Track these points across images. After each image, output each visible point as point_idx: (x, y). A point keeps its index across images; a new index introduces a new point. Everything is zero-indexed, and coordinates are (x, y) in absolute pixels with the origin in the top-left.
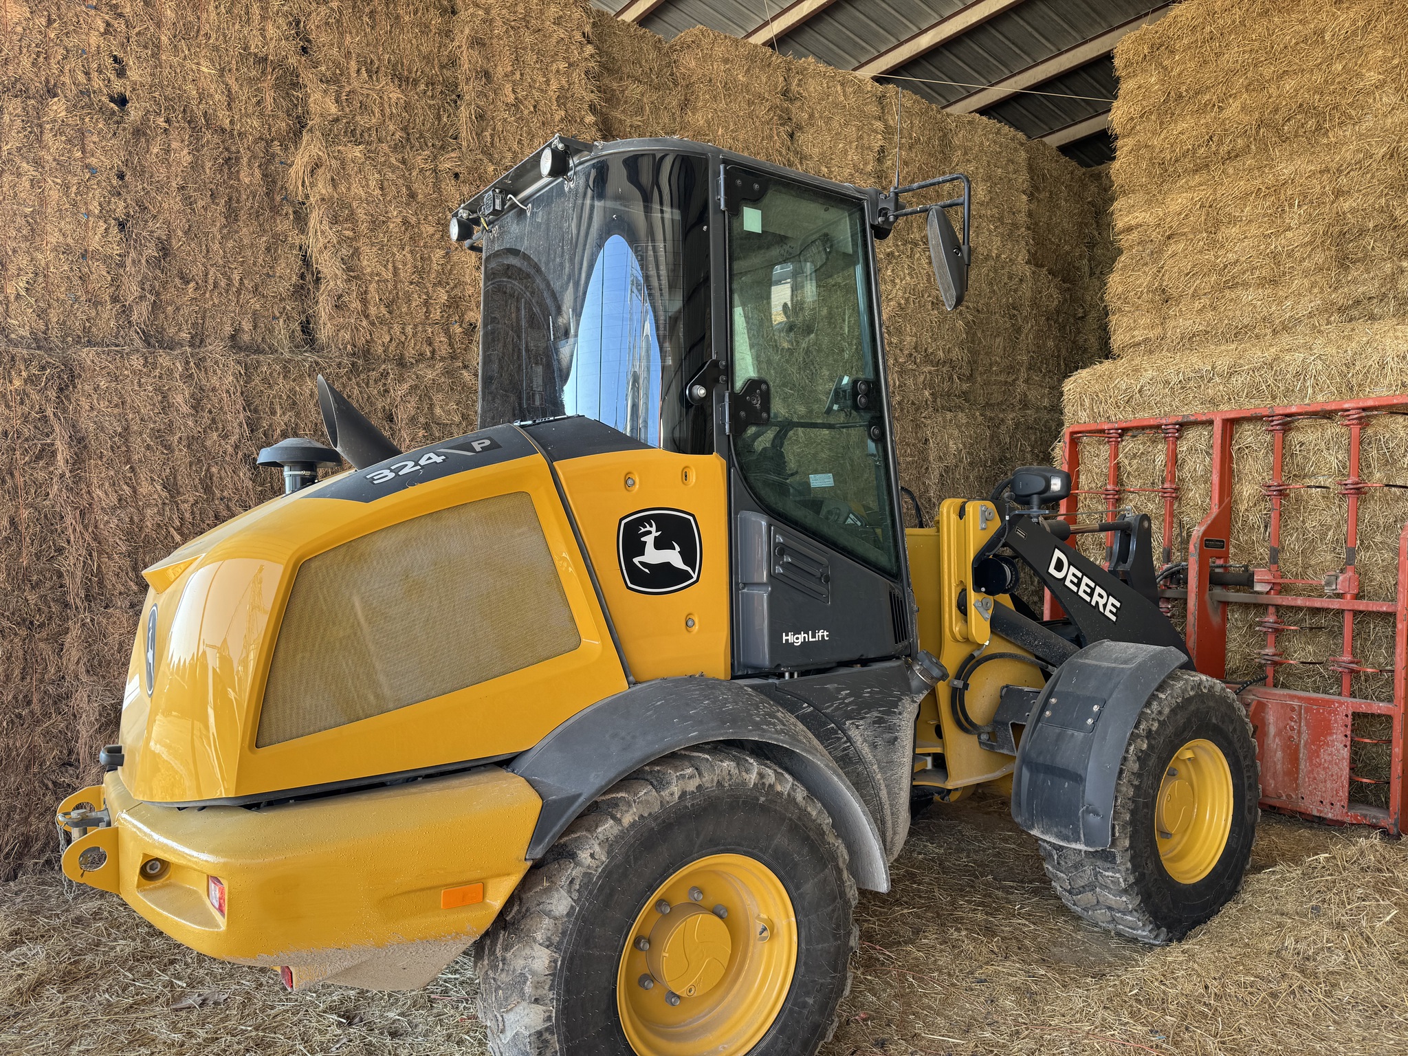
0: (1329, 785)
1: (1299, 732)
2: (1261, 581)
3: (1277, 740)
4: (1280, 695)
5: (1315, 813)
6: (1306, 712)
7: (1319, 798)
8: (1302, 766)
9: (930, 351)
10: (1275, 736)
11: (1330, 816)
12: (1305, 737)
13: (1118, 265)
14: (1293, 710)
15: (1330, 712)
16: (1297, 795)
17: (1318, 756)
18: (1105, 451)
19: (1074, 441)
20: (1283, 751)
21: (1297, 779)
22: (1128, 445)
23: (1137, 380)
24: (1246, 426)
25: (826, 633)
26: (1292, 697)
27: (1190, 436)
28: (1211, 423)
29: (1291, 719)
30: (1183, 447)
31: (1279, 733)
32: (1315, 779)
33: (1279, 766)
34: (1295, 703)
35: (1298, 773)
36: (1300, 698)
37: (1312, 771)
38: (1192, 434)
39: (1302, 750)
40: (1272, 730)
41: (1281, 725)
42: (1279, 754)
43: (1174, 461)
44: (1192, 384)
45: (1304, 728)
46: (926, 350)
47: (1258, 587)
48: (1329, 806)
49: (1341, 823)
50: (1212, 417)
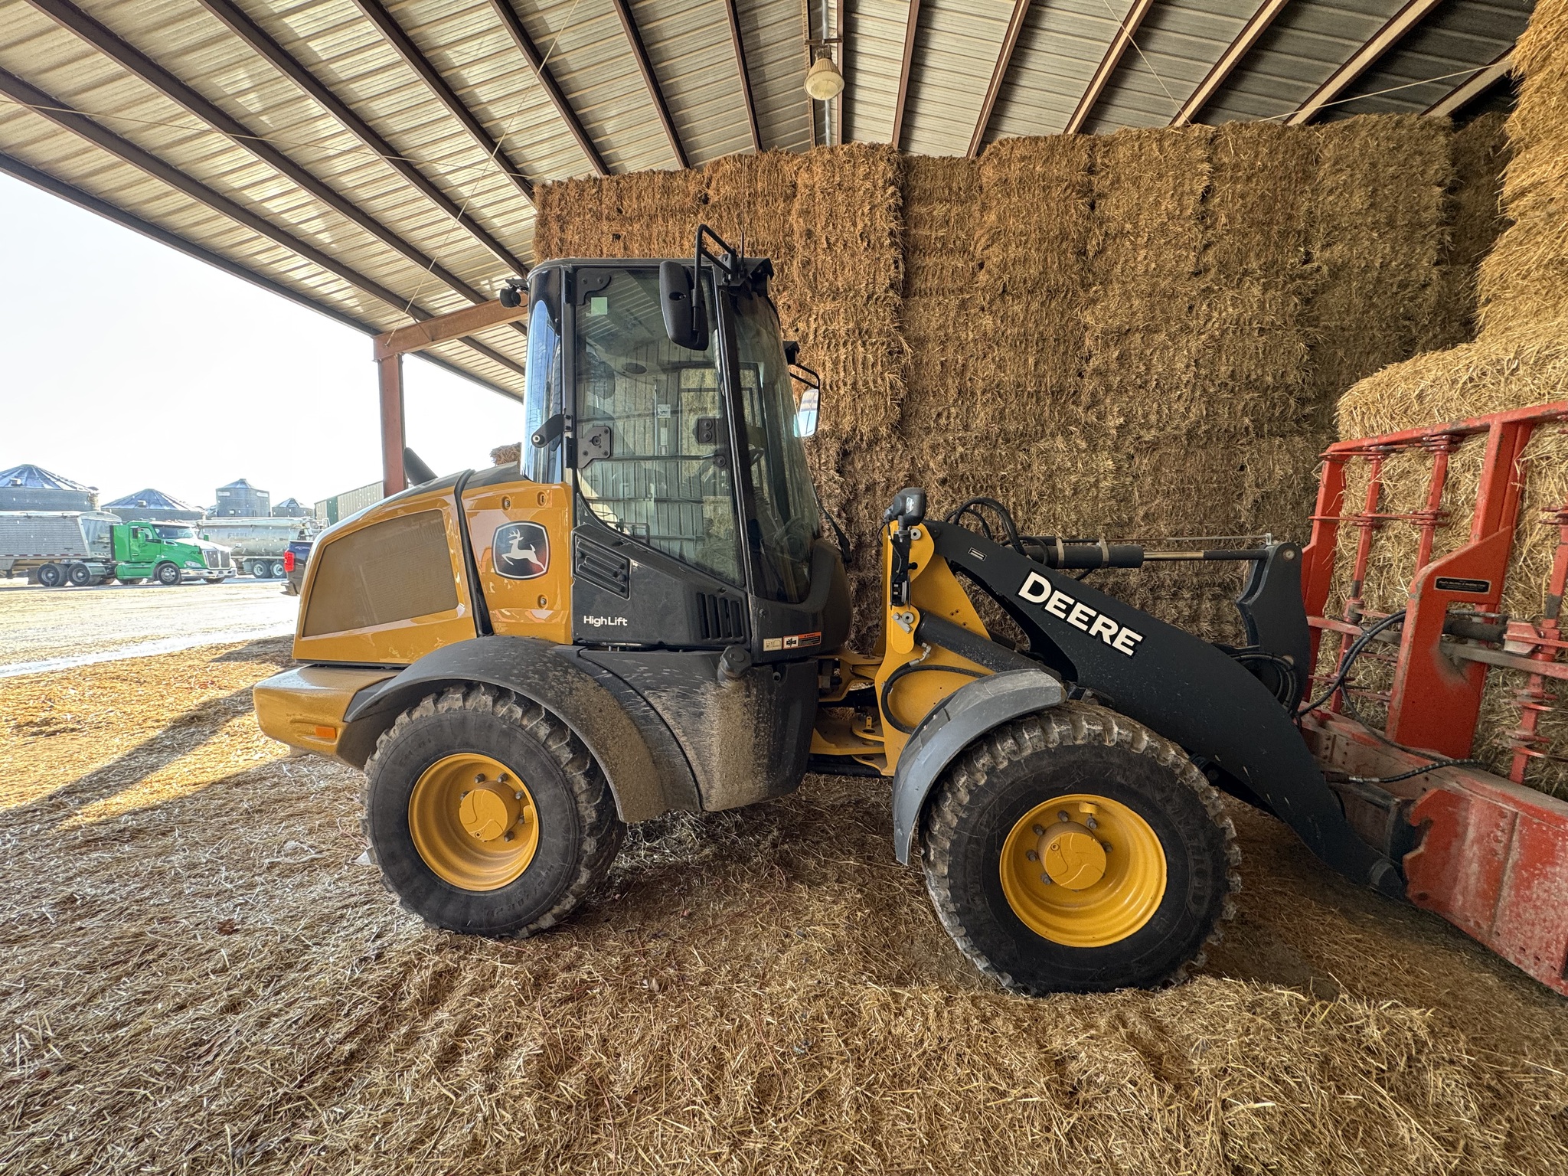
0: (1537, 930)
1: (1508, 848)
2: (1514, 639)
3: (1475, 848)
4: (1491, 792)
5: (1511, 960)
6: (1523, 824)
7: (1521, 944)
8: (1505, 892)
9: (1253, 377)
10: (1473, 842)
11: (1531, 973)
12: (1515, 856)
13: (1501, 241)
14: (1502, 815)
15: (1556, 834)
16: (1491, 927)
17: (1529, 888)
18: (1368, 470)
19: (1339, 461)
20: (1481, 865)
21: (1495, 906)
22: (1391, 463)
23: (1417, 384)
24: (1549, 429)
25: (624, 620)
26: (1508, 799)
27: (1469, 447)
28: (1485, 429)
29: (1497, 826)
30: (1456, 462)
31: (1479, 840)
32: (1519, 915)
33: (1472, 880)
34: (1510, 808)
35: (1497, 898)
36: (1516, 803)
37: (1517, 904)
38: (1470, 446)
39: (1508, 872)
40: (1471, 833)
41: (1483, 830)
42: (1475, 867)
43: (1444, 480)
44: (1488, 379)
45: (1516, 844)
46: (1248, 377)
47: (1510, 647)
48: (1532, 960)
49: (1548, 991)
50: (1487, 421)
